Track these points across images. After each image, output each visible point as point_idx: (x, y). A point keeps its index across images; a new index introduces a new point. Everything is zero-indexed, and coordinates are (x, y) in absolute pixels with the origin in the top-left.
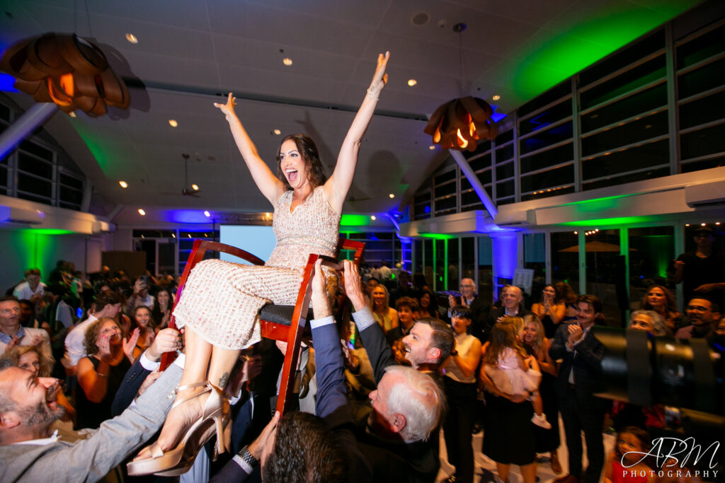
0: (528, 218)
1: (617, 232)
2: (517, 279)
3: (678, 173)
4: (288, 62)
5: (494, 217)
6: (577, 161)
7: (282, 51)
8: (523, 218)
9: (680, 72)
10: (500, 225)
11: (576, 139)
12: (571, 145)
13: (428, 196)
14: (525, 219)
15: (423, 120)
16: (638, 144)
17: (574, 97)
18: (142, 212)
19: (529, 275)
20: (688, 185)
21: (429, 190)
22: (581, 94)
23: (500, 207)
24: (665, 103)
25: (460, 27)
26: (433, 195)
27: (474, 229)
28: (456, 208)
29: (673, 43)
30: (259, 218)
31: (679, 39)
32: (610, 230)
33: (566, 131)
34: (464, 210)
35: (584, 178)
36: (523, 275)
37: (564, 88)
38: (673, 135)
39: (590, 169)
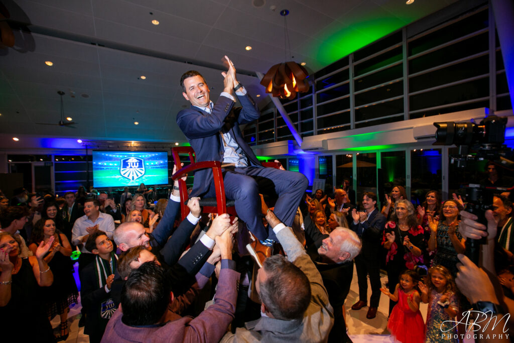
0: (323, 146)
1: (375, 154)
2: (315, 186)
3: (408, 119)
4: (155, 22)
5: (300, 145)
6: (352, 109)
7: (151, 14)
8: (320, 145)
9: (411, 57)
10: (304, 150)
11: (352, 95)
12: (348, 98)
13: (253, 130)
14: (321, 146)
15: (253, 76)
16: (383, 101)
17: (351, 67)
18: (16, 139)
19: (323, 183)
20: (415, 126)
21: (254, 126)
22: (355, 66)
23: (304, 138)
24: (402, 76)
25: (284, 13)
26: (257, 129)
27: (287, 152)
28: (274, 139)
29: (407, 39)
30: (126, 144)
31: (410, 38)
32: (364, 154)
33: (345, 89)
34: (279, 140)
35: (356, 121)
36: (319, 183)
37: (344, 61)
38: (406, 96)
39: (359, 115)
